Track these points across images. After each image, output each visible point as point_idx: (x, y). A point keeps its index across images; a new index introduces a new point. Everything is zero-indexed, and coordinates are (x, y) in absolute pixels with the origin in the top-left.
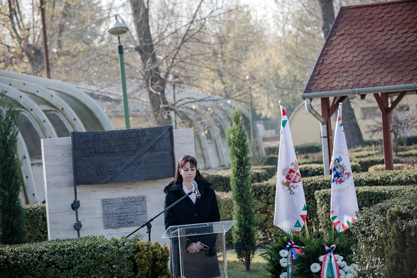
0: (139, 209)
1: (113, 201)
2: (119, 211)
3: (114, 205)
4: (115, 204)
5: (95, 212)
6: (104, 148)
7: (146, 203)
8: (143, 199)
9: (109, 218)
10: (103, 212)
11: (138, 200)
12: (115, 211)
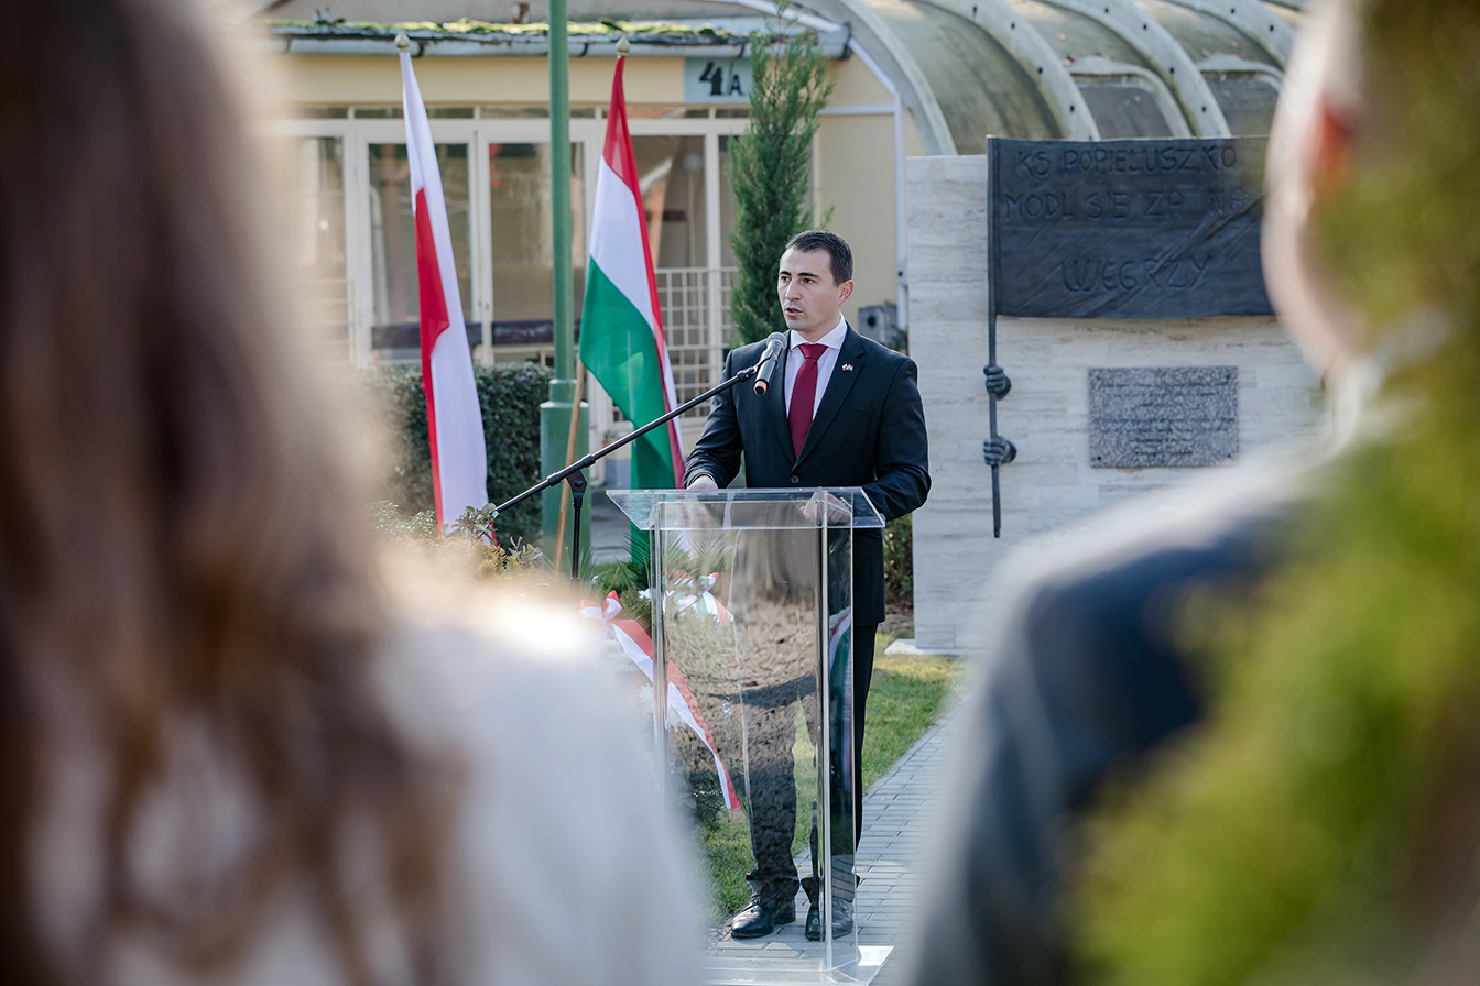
0: (1212, 411)
1: (1124, 377)
2: (1141, 412)
3: (1126, 389)
4: (1133, 388)
5: (1064, 410)
6: (1092, 200)
7: (1235, 392)
8: (1228, 377)
9: (1107, 431)
10: (1091, 412)
11: (1208, 379)
12: (1129, 412)
